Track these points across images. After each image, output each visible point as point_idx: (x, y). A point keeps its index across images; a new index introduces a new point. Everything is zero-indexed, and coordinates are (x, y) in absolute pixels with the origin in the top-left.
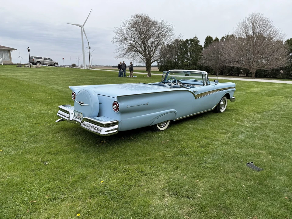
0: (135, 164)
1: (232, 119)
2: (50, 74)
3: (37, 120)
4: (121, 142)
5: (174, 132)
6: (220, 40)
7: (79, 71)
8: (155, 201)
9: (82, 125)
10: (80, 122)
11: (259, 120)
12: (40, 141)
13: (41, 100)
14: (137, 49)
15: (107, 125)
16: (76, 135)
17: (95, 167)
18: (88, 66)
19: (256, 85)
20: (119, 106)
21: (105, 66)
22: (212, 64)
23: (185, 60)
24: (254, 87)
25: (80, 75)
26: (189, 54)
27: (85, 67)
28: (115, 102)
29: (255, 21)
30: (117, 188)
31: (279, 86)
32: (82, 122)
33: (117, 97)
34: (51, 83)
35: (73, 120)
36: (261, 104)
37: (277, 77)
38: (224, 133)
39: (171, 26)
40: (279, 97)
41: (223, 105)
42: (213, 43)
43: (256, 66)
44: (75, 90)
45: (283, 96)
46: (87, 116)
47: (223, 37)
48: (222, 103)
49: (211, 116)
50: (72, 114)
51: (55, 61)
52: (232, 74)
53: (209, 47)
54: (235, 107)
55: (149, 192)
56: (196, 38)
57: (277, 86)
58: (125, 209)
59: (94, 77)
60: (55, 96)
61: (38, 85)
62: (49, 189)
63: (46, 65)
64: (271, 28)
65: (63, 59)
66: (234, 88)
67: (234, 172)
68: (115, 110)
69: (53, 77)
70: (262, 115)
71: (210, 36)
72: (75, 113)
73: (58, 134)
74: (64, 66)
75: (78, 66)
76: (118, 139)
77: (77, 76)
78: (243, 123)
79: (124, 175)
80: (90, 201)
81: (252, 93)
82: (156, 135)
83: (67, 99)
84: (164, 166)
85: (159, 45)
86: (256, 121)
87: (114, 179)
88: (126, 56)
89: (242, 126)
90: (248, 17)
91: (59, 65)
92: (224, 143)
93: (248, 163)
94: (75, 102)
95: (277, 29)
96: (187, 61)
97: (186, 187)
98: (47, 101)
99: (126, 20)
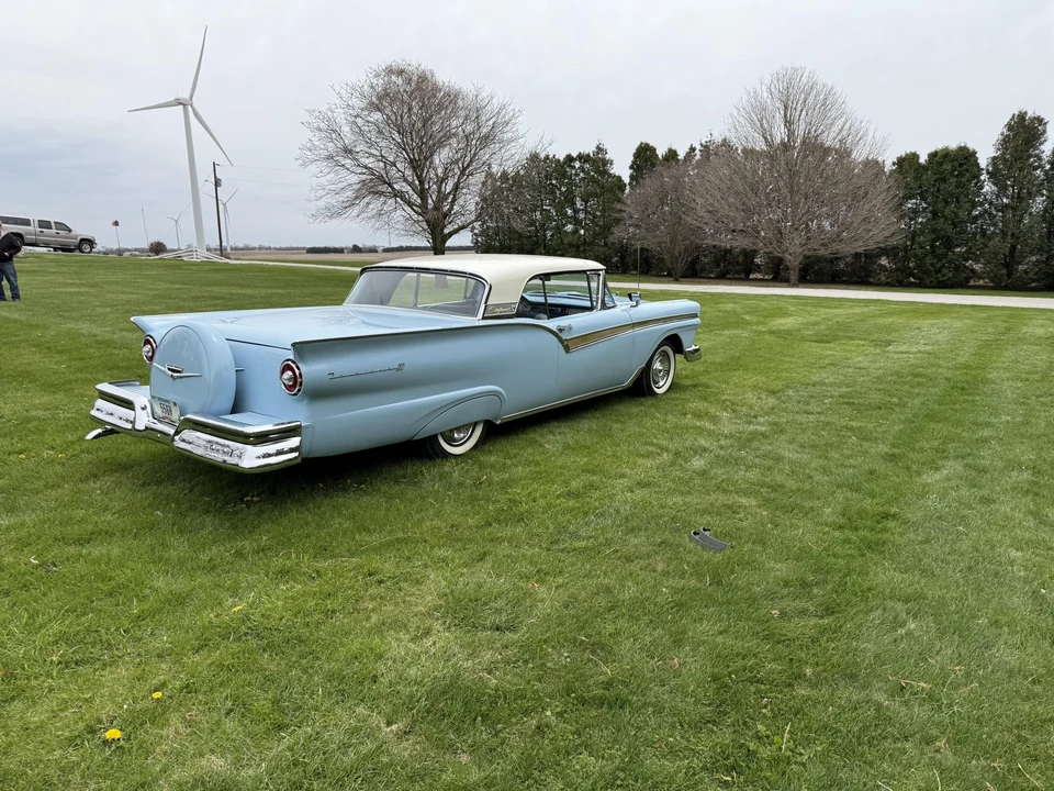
0: (352, 555)
1: (685, 414)
2: (61, 280)
3: (16, 439)
4: (314, 498)
5: (493, 459)
6: (681, 157)
7: (178, 267)
8: (398, 645)
9: (178, 444)
10: (172, 431)
11: (767, 414)
12: (27, 505)
13: (28, 373)
14: (393, 188)
15: (262, 438)
16: (159, 483)
17: (219, 570)
18: (216, 250)
19: (792, 309)
20: (300, 374)
21: (280, 249)
22: (658, 240)
23: (569, 228)
24: (784, 314)
25: (180, 283)
26: (579, 204)
27: (201, 255)
28: (290, 362)
29: (792, 97)
30: (284, 621)
31: (866, 309)
32: (177, 433)
33: (294, 345)
34: (67, 314)
35: (147, 428)
36: (786, 366)
37: (872, 280)
38: (648, 455)
39: (511, 108)
40: (852, 345)
41: (660, 371)
42: (658, 168)
43: (802, 245)
44: (153, 330)
45: (866, 340)
46: (195, 413)
47: (693, 149)
48: (657, 365)
49: (622, 408)
50: (144, 409)
51: (80, 231)
52: (728, 272)
53: (648, 181)
54: (703, 379)
55: (384, 624)
56: (600, 149)
57: (857, 310)
58: (305, 671)
59: (234, 290)
60: (81, 359)
61: (16, 321)
62: (62, 638)
63: (45, 250)
64: (843, 119)
65: (116, 223)
66: (695, 316)
67: (648, 556)
68: (289, 388)
69: (76, 293)
70: (778, 399)
71: (647, 145)
72: (155, 406)
73: (94, 483)
74: (120, 252)
75: (174, 251)
76: (304, 489)
77: (167, 286)
78: (715, 424)
79: (314, 586)
80: (197, 658)
81: (772, 332)
82: (435, 471)
83: (127, 368)
84: (442, 553)
85: (472, 174)
86: (756, 417)
87: (278, 599)
88: (355, 213)
89: (710, 434)
90: (767, 82)
91: (99, 247)
92: (639, 484)
93: (695, 533)
94: (153, 370)
95: (861, 122)
96: (576, 231)
97: (500, 603)
98: (53, 378)
99: (350, 84)
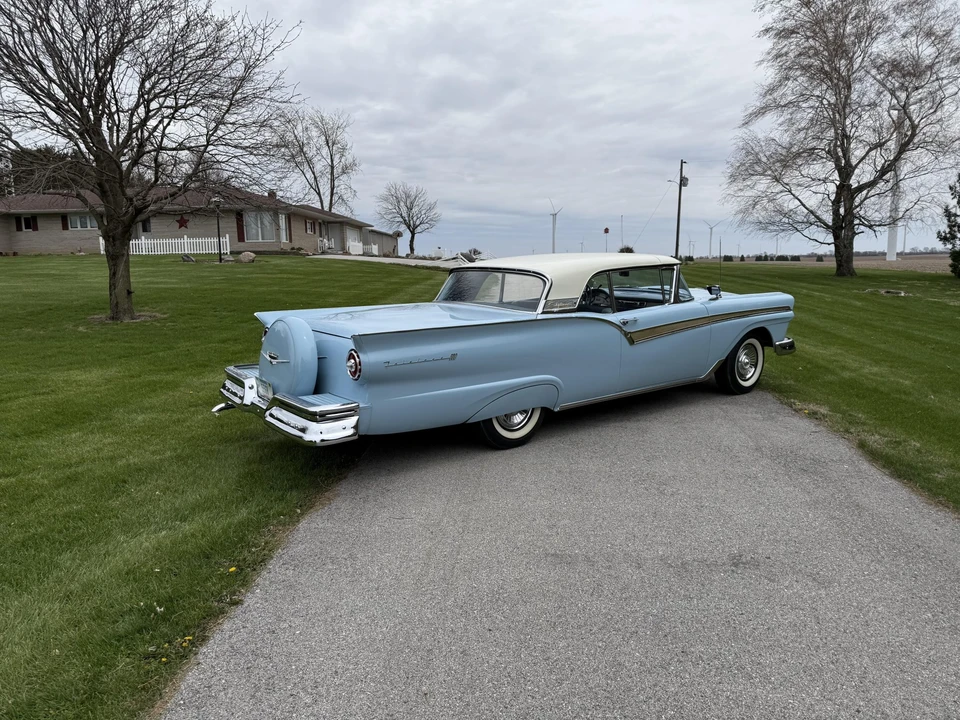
9: (268, 417)
10: (265, 407)
20: (360, 363)
28: (353, 352)
32: (267, 410)
33: (353, 337)
35: (252, 404)
41: (746, 364)
46: (282, 393)
48: (742, 358)
50: (252, 388)
66: (787, 309)
68: (352, 373)
72: (259, 386)
